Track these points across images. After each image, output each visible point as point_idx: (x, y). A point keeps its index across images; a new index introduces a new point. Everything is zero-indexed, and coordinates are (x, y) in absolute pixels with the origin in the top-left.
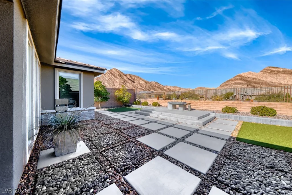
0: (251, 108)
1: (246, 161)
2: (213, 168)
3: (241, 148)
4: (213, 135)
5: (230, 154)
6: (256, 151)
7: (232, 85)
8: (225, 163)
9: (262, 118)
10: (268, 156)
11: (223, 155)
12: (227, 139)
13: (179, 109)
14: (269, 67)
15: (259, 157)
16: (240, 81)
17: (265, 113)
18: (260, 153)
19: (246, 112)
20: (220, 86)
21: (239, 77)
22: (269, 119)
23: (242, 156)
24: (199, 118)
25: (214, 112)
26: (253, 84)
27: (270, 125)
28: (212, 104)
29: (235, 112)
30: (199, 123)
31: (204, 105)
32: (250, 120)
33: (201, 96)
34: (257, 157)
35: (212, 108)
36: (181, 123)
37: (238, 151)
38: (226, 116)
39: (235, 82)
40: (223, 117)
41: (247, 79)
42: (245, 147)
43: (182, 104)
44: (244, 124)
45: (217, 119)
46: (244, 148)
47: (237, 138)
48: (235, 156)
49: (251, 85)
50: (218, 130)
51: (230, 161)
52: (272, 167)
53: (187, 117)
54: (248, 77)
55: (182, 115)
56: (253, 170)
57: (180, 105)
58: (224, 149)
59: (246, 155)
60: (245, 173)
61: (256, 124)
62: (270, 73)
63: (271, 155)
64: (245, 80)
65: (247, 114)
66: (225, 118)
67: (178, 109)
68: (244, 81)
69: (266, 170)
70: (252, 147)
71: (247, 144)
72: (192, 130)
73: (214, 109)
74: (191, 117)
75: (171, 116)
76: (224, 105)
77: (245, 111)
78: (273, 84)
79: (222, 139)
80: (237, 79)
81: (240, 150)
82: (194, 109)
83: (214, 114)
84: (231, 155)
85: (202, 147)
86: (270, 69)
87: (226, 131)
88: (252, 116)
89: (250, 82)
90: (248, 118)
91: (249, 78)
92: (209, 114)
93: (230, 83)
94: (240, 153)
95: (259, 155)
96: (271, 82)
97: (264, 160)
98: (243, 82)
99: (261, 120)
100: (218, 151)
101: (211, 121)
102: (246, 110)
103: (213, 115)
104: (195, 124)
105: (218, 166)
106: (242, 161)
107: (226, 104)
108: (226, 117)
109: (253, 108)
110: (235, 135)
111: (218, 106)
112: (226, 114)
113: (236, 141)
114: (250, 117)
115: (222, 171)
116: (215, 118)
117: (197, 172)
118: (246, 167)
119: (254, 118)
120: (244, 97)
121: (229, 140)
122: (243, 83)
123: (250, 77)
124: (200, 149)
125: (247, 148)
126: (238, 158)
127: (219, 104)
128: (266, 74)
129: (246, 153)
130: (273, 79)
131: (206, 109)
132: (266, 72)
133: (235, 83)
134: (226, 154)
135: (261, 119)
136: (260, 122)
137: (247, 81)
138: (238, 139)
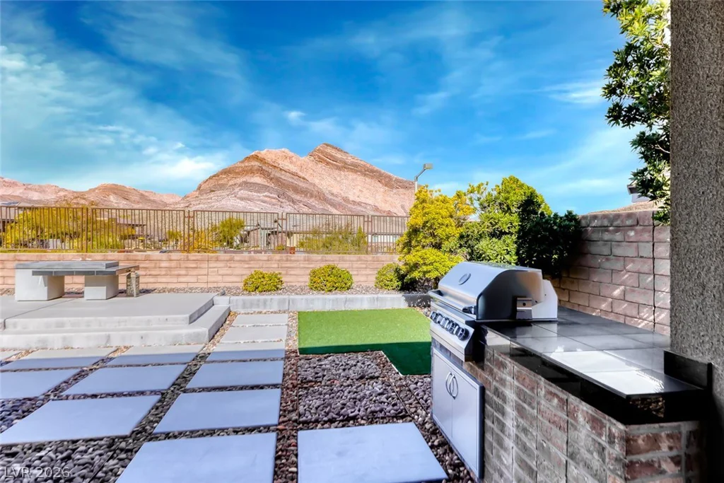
0: (308, 272)
1: (329, 382)
2: (284, 412)
3: (315, 365)
4: (251, 358)
5: (302, 381)
6: (338, 362)
7: (237, 190)
8: (300, 396)
9: (331, 296)
10: (355, 363)
11: (291, 386)
12: (284, 356)
13: (86, 298)
14: (327, 145)
15: (344, 370)
16: (257, 179)
17: (335, 283)
18: (344, 364)
19: (298, 285)
20: (199, 188)
21: (256, 164)
22: (343, 296)
23: (320, 377)
24: (192, 319)
25: (223, 294)
26: (291, 194)
27: (346, 312)
28: (211, 265)
29: (277, 288)
30: (198, 335)
31: (183, 272)
32: (311, 306)
33: (127, 231)
34: (341, 371)
35: (211, 279)
36: (127, 348)
37: (312, 371)
38: (258, 300)
39: (244, 180)
40: (252, 305)
41: (278, 175)
42: (319, 360)
43: (104, 269)
44: (302, 316)
45: (236, 314)
46: (320, 363)
47: (299, 349)
48: (311, 381)
49: (289, 197)
50: (254, 342)
51: (306, 391)
52: (362, 378)
53: (149, 321)
54: (280, 166)
55: (126, 318)
56: (342, 390)
57: (92, 276)
58: (287, 377)
59: (325, 373)
60: (333, 398)
61: (323, 313)
62: (328, 163)
63: (358, 362)
64: (272, 176)
65: (302, 290)
66: (257, 310)
67: (80, 294)
68: (271, 179)
69: (358, 383)
70: (330, 358)
71: (321, 356)
72: (189, 359)
73: (220, 285)
74: (163, 317)
75: (68, 328)
76: (247, 266)
77: (296, 284)
78: (334, 198)
79: (273, 360)
80: (251, 171)
81: (315, 368)
82: (147, 291)
83: (226, 298)
84: (305, 381)
85: (242, 388)
86: (329, 150)
87: (272, 340)
88: (313, 294)
89: (284, 184)
90: (307, 300)
91: (283, 172)
92: (212, 304)
93: (230, 183)
94: (317, 373)
95: (343, 367)
96: (330, 191)
97: (351, 371)
98: (266, 184)
99: (331, 302)
100: (277, 385)
101: (222, 326)
102: (301, 279)
103: (222, 304)
104: (184, 342)
105: (291, 405)
106: (323, 383)
107: (253, 264)
108: (258, 306)
109: (314, 273)
110: (295, 345)
111: (229, 272)
112: (257, 297)
113: (302, 356)
114: (310, 296)
115: (301, 409)
116: (229, 313)
117: (261, 428)
118: (332, 390)
119: (318, 299)
120: (272, 236)
121: (287, 358)
122: (265, 188)
123: (286, 168)
124: (240, 391)
125: (322, 363)
126: (316, 382)
127: (232, 265)
128: (320, 165)
129: (324, 370)
130: (333, 182)
131: (191, 285)
132: (321, 160)
133: (246, 183)
134: (295, 384)
135: (330, 300)
136: (329, 307)
137: (278, 181)
138: (303, 351)
